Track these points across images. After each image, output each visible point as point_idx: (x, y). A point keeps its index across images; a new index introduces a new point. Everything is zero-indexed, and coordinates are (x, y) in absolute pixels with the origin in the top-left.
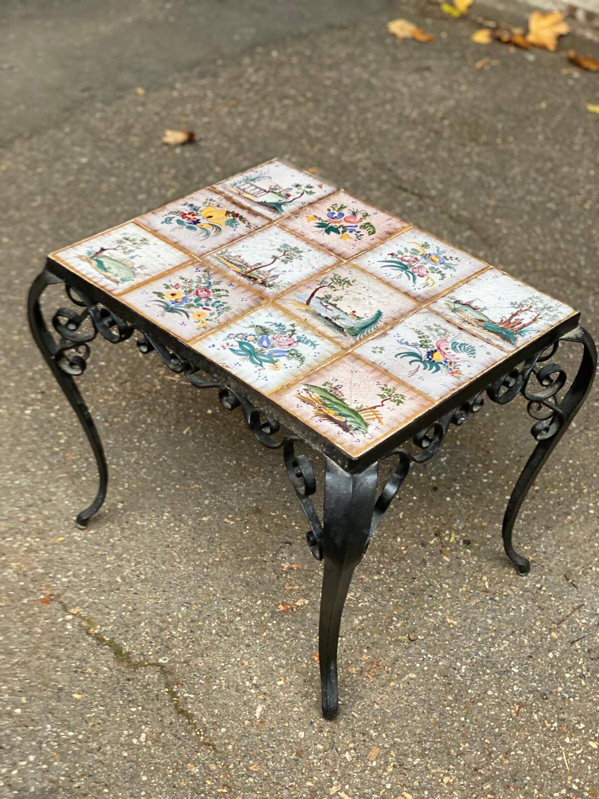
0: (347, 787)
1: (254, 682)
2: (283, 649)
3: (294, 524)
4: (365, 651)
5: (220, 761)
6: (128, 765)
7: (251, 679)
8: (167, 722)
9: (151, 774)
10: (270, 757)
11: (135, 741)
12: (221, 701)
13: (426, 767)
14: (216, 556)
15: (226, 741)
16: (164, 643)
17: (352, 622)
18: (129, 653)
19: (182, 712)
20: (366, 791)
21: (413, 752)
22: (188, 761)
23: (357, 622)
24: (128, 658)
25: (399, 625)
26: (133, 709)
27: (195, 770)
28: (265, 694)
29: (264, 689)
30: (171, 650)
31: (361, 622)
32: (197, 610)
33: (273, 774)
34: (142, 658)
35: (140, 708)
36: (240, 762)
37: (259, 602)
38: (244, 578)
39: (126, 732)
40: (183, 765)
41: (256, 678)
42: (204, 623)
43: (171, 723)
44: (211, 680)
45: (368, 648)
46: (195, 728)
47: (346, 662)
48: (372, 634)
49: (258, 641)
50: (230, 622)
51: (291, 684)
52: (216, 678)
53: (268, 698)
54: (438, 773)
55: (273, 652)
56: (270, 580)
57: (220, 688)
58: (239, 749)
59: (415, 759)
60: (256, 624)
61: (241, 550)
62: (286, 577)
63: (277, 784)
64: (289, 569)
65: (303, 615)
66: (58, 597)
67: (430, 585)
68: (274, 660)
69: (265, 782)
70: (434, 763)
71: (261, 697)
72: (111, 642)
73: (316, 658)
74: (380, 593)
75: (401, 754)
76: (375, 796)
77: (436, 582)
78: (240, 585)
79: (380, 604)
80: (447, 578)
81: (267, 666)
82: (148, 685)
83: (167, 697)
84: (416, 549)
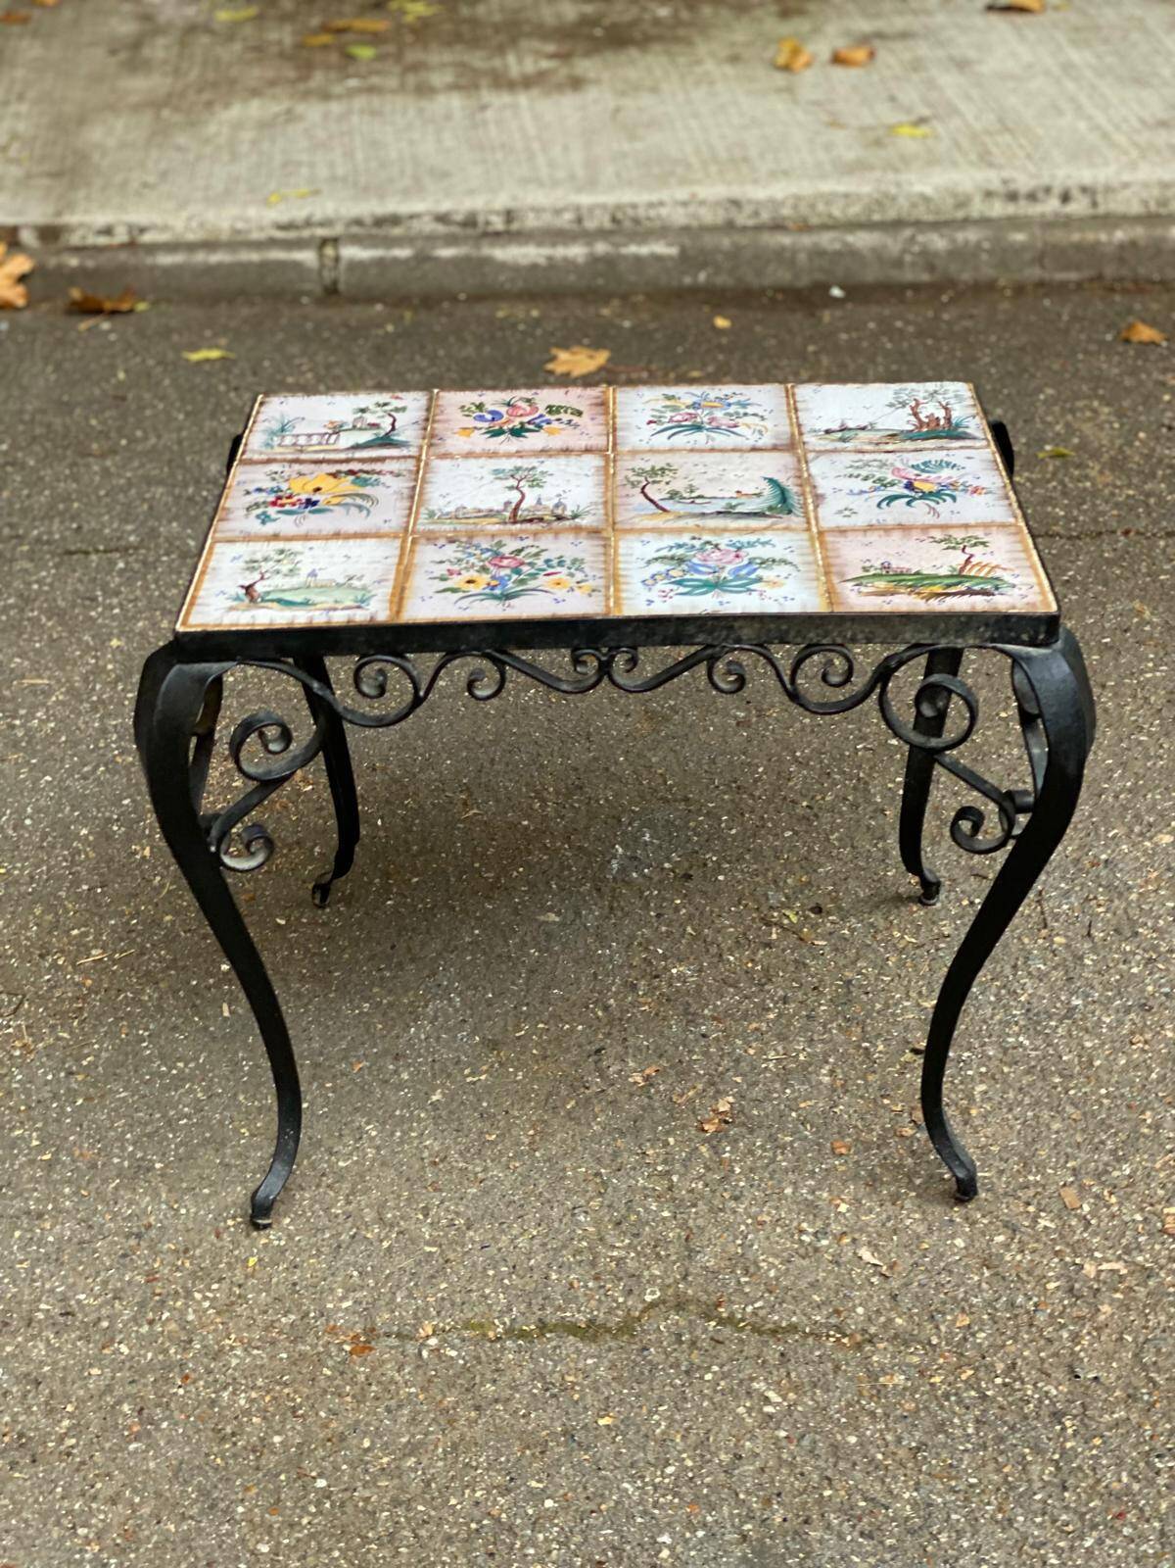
0: (1098, 1255)
1: (810, 1230)
2: (786, 1171)
3: (567, 1027)
4: (886, 1101)
5: (909, 1347)
6: (805, 1442)
7: (802, 1232)
8: (773, 1356)
9: (854, 1426)
10: (961, 1296)
11: (769, 1409)
12: (804, 1283)
13: (1145, 1168)
14: (526, 1131)
15: (882, 1319)
16: (621, 1274)
17: (821, 1083)
18: (591, 1321)
19: (774, 1332)
20: (1124, 1242)
21: (1106, 1164)
22: (873, 1376)
23: (826, 1079)
24: (600, 1326)
25: (881, 1048)
26: (708, 1377)
27: (899, 1379)
28: (844, 1234)
29: (836, 1228)
30: (641, 1276)
31: (832, 1072)
32: (601, 1206)
33: (995, 1309)
34: (620, 1313)
35: (715, 1368)
36: (937, 1327)
37: (671, 1140)
38: (604, 1128)
39: (741, 1410)
40: (873, 1387)
41: (804, 1225)
42: (638, 1213)
43: (782, 1355)
44: (752, 1270)
45: (882, 1096)
46: (819, 1336)
47: (884, 1129)
48: (864, 1078)
49: (742, 1184)
50: (670, 1189)
51: (859, 1201)
52: (756, 1263)
53: (856, 1236)
54: (1166, 1163)
55: (780, 1182)
56: (643, 1109)
57: (778, 1270)
58: (911, 1317)
59: (1120, 1169)
60: (708, 1168)
61: (547, 1100)
62: (658, 1092)
63: (1016, 1316)
64: (647, 1078)
65: (750, 1118)
66: (371, 1332)
67: (849, 982)
68: (796, 1190)
69: (1000, 1325)
70: (1146, 1156)
71: (846, 1240)
72: (543, 1326)
73: (843, 1151)
74: (803, 1029)
75: (1099, 1175)
76: (1141, 1239)
77: (849, 974)
78: (615, 1140)
79: (822, 1041)
80: (854, 963)
81: (798, 1203)
82: (680, 1335)
83: (727, 1331)
84: (767, 955)
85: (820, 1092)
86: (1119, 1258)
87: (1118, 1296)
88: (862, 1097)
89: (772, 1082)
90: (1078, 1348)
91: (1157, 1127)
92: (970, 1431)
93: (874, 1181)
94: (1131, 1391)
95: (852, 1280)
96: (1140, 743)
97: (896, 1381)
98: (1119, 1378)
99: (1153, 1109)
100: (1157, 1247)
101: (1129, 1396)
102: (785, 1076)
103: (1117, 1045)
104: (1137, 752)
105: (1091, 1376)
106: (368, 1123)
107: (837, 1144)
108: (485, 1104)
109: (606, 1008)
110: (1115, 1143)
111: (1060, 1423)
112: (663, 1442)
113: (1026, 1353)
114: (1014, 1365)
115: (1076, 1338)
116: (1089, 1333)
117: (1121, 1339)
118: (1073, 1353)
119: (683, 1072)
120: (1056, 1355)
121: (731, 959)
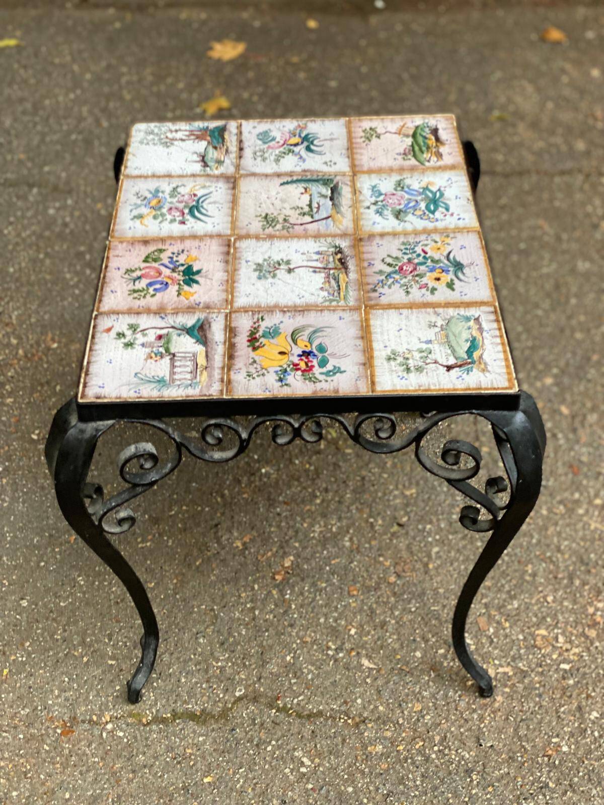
0: (497, 662)
1: (333, 647)
2: (322, 606)
3: (199, 508)
4: (381, 559)
5: (386, 725)
6: (323, 792)
7: (329, 648)
8: (307, 733)
9: (352, 781)
10: (417, 690)
11: (303, 770)
12: (327, 683)
13: (526, 603)
14: (172, 580)
15: (372, 707)
16: (222, 678)
17: (344, 546)
18: (203, 711)
19: (309, 716)
20: (512, 653)
21: (505, 601)
22: (365, 747)
23: (348, 544)
24: (208, 714)
25: (380, 522)
26: (269, 748)
27: (379, 748)
28: (352, 649)
29: (348, 646)
30: (234, 679)
31: (351, 540)
32: (213, 632)
33: (437, 699)
34: (220, 705)
35: (274, 743)
36: (403, 712)
37: (256, 587)
38: (217, 578)
39: (287, 770)
40: (364, 754)
41: (330, 644)
42: (234, 637)
43: (313, 732)
44: (298, 674)
45: (380, 555)
46: (335, 719)
47: (379, 578)
48: (369, 543)
49: (295, 616)
50: (254, 619)
51: (362, 626)
52: (300, 669)
53: (360, 651)
54: (538, 600)
55: (317, 614)
56: (241, 565)
57: (313, 674)
58: (388, 704)
59: (512, 604)
60: (276, 605)
61: (185, 559)
62: (250, 553)
63: (448, 703)
64: (244, 544)
65: (302, 570)
66: (74, 719)
67: (363, 478)
68: (326, 619)
69: (439, 710)
70: (527, 595)
71: (354, 653)
72: (175, 715)
73: (355, 593)
74: (336, 510)
75: (500, 608)
76: (522, 651)
77: (364, 473)
78: (223, 586)
79: (346, 518)
80: (367, 465)
81: (327, 628)
82: (254, 720)
83: (282, 716)
84: (318, 459)
85: (344, 553)
86: (509, 664)
87: (507, 690)
88: (368, 556)
89: (316, 546)
90: (482, 725)
91: (534, 575)
92: (418, 783)
93: (372, 613)
94: (511, 754)
95: (356, 680)
96: (537, 316)
97: (377, 749)
98: (504, 746)
99: (532, 563)
100: (531, 657)
101: (510, 758)
102: (324, 542)
104: (536, 322)
105: (489, 745)
106: (79, 576)
107: (352, 588)
108: (149, 562)
109: (223, 496)
110: (510, 586)
111: (470, 777)
112: (241, 792)
113: (453, 729)
114: (446, 737)
115: (481, 719)
116: (489, 715)
117: (507, 719)
118: (479, 728)
119: (266, 540)
120: (470, 730)
121: (297, 462)
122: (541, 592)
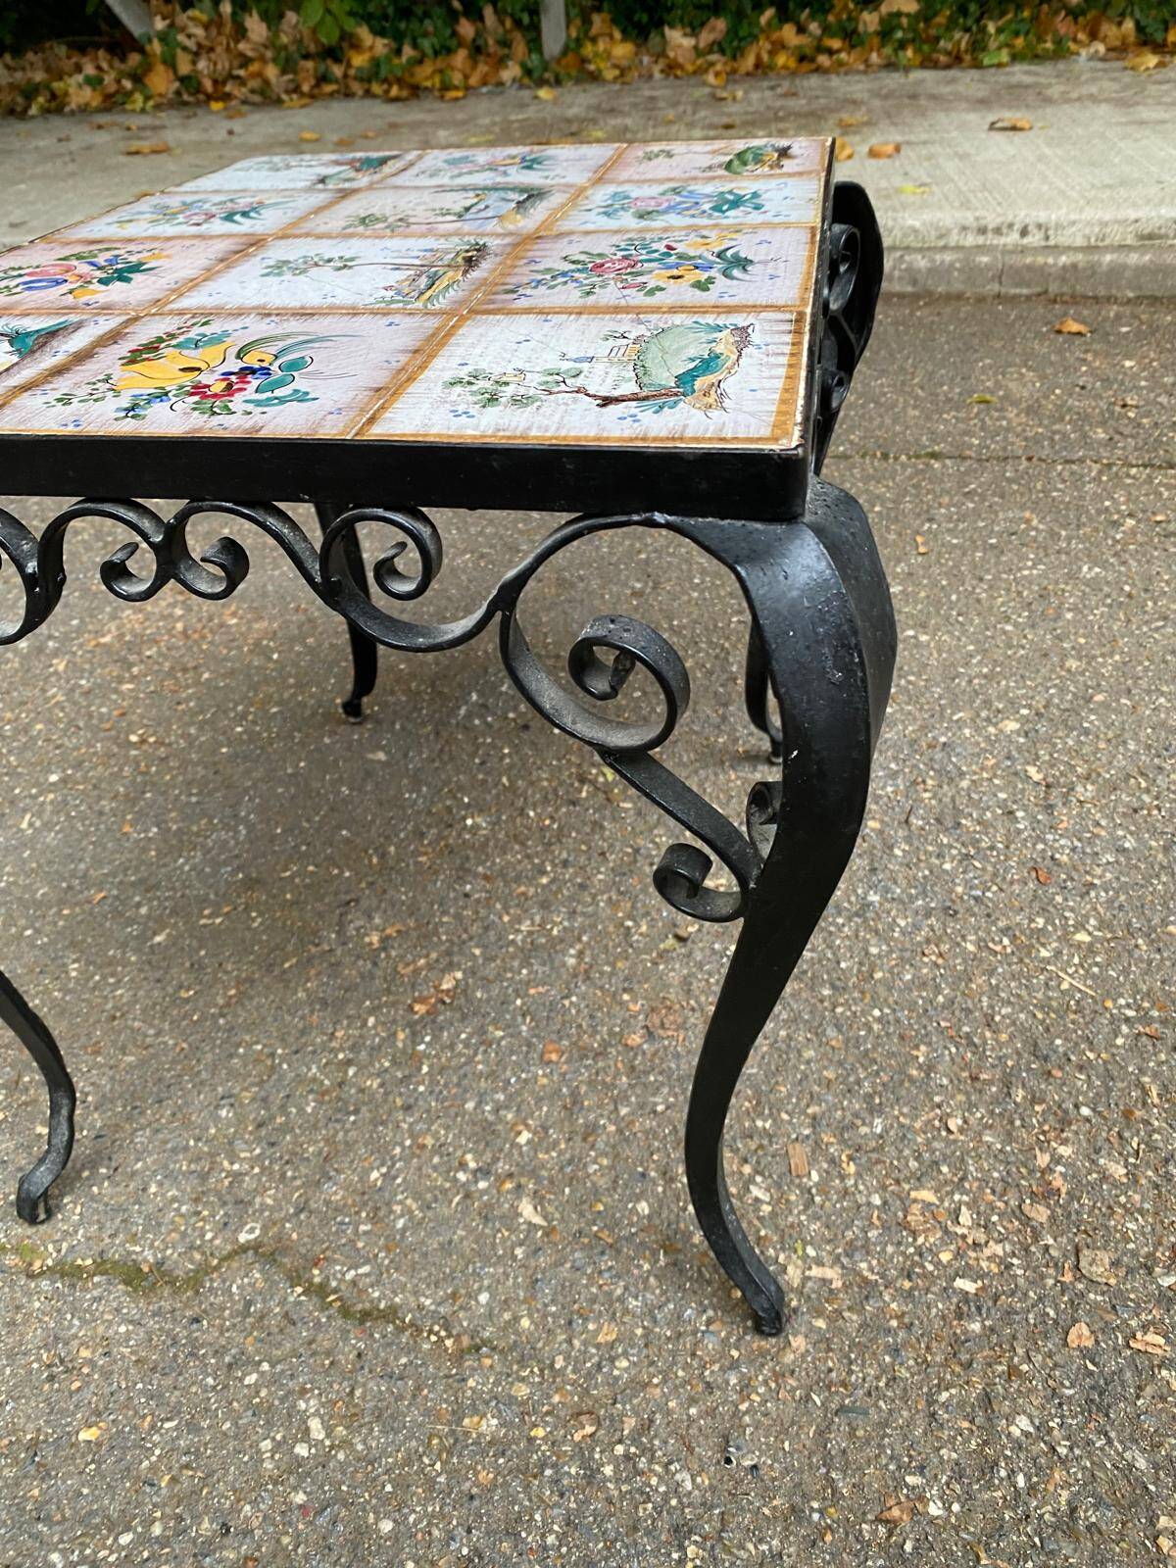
0: (811, 1252)
1: (472, 1165)
2: (480, 1075)
3: (336, 871)
4: (626, 997)
5: (523, 1367)
6: (321, 1521)
7: (463, 1166)
8: (346, 1358)
9: (397, 1506)
10: (619, 1292)
11: (301, 1450)
12: (433, 1244)
13: (902, 1126)
14: (226, 988)
15: (507, 1316)
16: (228, 1198)
17: (564, 965)
18: (160, 1264)
19: (366, 1315)
20: (849, 1234)
21: (856, 1115)
22: (458, 1416)
23: (571, 961)
24: (163, 1274)
25: (644, 928)
26: (251, 1379)
27: (490, 1425)
28: (510, 1175)
29: (502, 1167)
30: (250, 1203)
31: (580, 954)
32: (253, 1099)
33: (655, 1321)
34: (197, 1256)
35: (265, 1366)
36: (569, 1342)
37: (371, 1021)
38: (309, 996)
39: (266, 1445)
40: (453, 1432)
41: (469, 1157)
42: (287, 1115)
43: (359, 1355)
44: (381, 1214)
45: (625, 990)
46: (419, 1331)
47: (611, 1033)
48: (613, 965)
49: (421, 1088)
50: (340, 1085)
51: (545, 1129)
52: (388, 1204)
53: (523, 1181)
54: (930, 1122)
55: (466, 1091)
56: (362, 976)
57: (411, 1218)
58: (545, 1316)
59: (871, 1125)
60: (394, 1062)
61: (269, 954)
62: (388, 956)
63: (680, 1335)
64: (384, 940)
65: (469, 1000)
67: (637, 851)
68: (479, 1104)
69: (652, 1350)
70: (905, 1110)
71: (508, 1186)
72: (102, 1266)
73: (554, 1057)
74: (571, 898)
75: (843, 1129)
76: (873, 1234)
77: (640, 842)
78: (312, 1012)
79: (583, 914)
80: (651, 830)
81: (474, 1124)
82: (249, 1304)
83: (310, 1304)
84: (569, 813)
85: (559, 977)
86: (837, 1260)
87: (821, 1323)
88: (602, 988)
89: (513, 958)
90: (743, 1407)
91: (929, 1068)
92: (551, 1539)
93: (574, 1103)
94: (797, 1499)
95: (494, 1246)
97: (484, 1427)
98: (786, 1471)
99: (929, 1044)
100: (890, 1249)
101: (793, 1508)
102: (528, 952)
103: (907, 955)
105: (747, 1463)
107: (551, 1047)
108: (203, 953)
109: (383, 856)
110: (873, 1084)
111: (682, 1548)
112: (142, 1484)
113: (672, 1404)
114: (651, 1421)
115: (745, 1388)
116: (766, 1383)
117: (808, 1398)
118: (736, 1414)
119: (426, 935)
120: (711, 1413)
121: (532, 814)
122: (939, 1106)
